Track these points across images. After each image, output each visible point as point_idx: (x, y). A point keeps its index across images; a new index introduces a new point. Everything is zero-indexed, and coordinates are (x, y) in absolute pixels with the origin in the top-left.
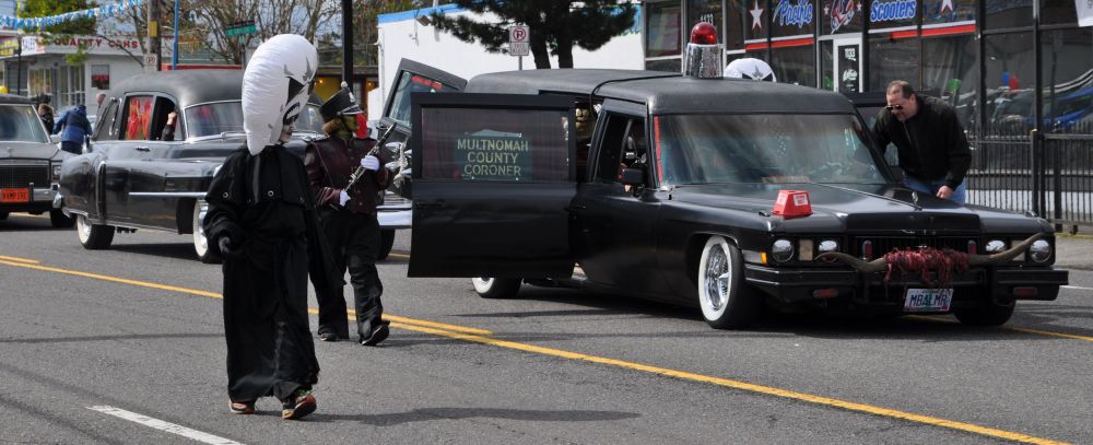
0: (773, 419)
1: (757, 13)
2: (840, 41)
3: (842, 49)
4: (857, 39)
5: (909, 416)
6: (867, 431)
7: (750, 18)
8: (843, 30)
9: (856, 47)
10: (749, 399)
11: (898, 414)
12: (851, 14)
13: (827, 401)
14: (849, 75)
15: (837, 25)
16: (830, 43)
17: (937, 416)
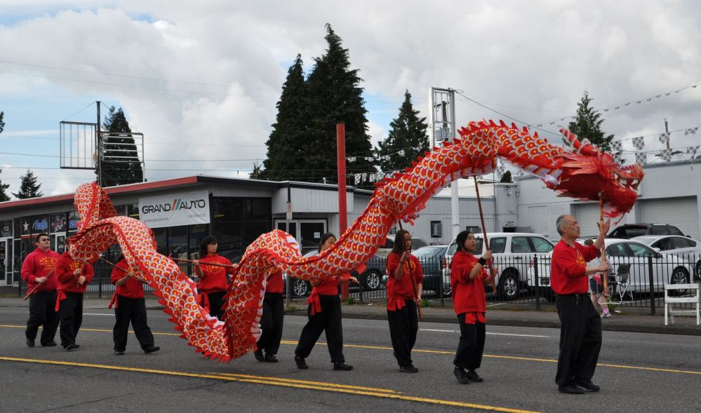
0: (27, 370)
1: (26, 226)
2: (57, 234)
3: (58, 238)
4: (64, 234)
5: (79, 364)
6: (63, 371)
7: (24, 228)
8: (59, 231)
9: (64, 237)
10: (18, 364)
11: (74, 364)
12: (62, 225)
13: (48, 362)
14: (61, 246)
15: (56, 229)
16: (54, 236)
17: (89, 363)
